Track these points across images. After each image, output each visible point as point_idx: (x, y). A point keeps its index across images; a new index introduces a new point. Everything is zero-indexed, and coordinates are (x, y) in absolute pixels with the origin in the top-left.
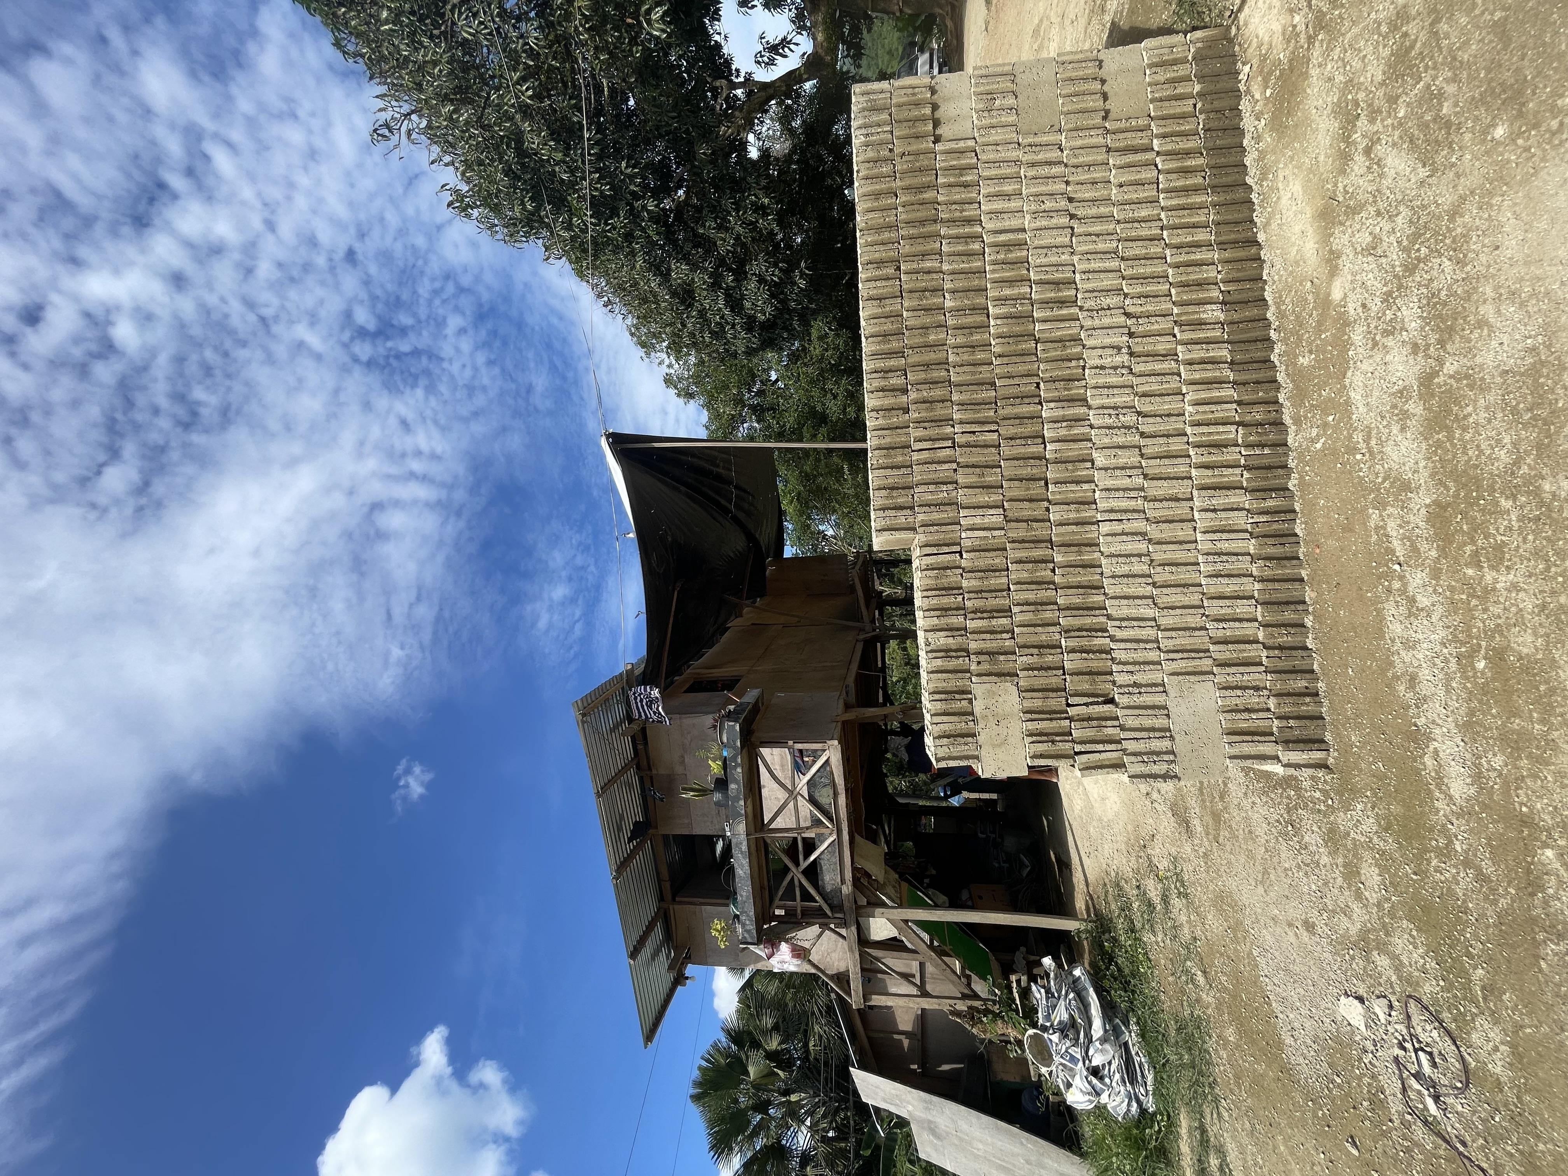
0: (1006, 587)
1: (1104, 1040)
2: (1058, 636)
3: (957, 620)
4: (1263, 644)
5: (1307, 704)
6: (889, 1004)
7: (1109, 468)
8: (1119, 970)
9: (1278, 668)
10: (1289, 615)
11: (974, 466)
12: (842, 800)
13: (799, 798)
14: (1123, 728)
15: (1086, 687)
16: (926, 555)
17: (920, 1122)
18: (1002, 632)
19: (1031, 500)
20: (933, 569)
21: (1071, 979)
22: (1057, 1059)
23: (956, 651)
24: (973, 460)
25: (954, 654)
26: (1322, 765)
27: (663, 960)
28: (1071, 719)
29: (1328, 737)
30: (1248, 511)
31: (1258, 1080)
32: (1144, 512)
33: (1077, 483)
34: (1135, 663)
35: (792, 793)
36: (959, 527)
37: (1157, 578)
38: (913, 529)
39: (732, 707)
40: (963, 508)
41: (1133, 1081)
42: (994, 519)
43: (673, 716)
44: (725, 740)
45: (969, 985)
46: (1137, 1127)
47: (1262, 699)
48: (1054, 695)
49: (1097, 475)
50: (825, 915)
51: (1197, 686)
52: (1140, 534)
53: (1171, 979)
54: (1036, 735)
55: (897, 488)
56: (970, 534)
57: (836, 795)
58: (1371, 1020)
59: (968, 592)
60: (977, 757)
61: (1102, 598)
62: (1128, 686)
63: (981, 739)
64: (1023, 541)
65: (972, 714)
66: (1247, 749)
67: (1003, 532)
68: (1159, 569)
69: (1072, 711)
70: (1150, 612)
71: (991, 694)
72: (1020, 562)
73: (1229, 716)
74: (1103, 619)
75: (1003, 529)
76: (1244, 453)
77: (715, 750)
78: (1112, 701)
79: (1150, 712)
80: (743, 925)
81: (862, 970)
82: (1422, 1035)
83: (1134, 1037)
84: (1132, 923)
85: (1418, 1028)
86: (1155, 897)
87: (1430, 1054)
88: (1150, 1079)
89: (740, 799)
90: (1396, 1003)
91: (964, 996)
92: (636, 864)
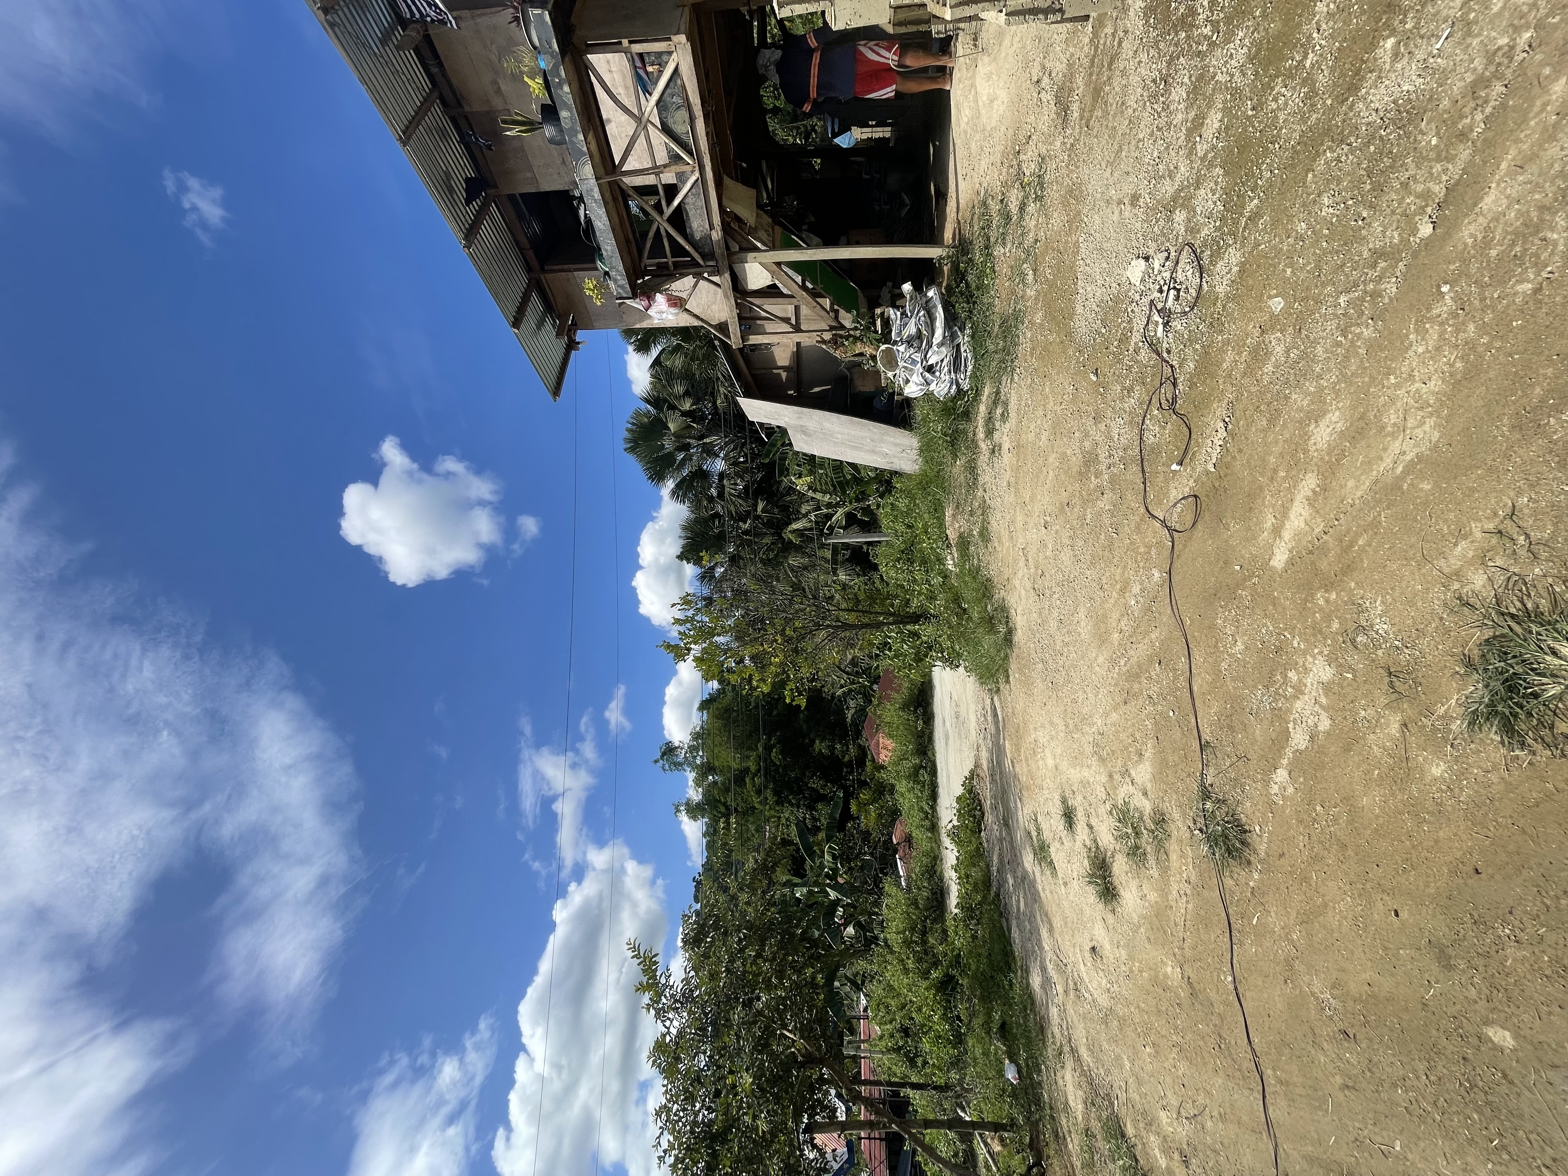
1: (940, 345)
6: (766, 342)
8: (968, 286)
12: (700, 126)
13: (650, 127)
17: (795, 428)
21: (924, 300)
35: (639, 119)
41: (957, 369)
44: (536, 41)
45: (836, 318)
50: (698, 265)
53: (1007, 284)
57: (692, 120)
58: (1147, 275)
77: (528, 60)
80: (615, 281)
81: (740, 318)
82: (1180, 277)
83: (966, 339)
84: (989, 240)
85: (1180, 271)
86: (1014, 208)
87: (1178, 290)
88: (970, 368)
89: (577, 132)
90: (1173, 254)
91: (832, 328)
92: (486, 229)
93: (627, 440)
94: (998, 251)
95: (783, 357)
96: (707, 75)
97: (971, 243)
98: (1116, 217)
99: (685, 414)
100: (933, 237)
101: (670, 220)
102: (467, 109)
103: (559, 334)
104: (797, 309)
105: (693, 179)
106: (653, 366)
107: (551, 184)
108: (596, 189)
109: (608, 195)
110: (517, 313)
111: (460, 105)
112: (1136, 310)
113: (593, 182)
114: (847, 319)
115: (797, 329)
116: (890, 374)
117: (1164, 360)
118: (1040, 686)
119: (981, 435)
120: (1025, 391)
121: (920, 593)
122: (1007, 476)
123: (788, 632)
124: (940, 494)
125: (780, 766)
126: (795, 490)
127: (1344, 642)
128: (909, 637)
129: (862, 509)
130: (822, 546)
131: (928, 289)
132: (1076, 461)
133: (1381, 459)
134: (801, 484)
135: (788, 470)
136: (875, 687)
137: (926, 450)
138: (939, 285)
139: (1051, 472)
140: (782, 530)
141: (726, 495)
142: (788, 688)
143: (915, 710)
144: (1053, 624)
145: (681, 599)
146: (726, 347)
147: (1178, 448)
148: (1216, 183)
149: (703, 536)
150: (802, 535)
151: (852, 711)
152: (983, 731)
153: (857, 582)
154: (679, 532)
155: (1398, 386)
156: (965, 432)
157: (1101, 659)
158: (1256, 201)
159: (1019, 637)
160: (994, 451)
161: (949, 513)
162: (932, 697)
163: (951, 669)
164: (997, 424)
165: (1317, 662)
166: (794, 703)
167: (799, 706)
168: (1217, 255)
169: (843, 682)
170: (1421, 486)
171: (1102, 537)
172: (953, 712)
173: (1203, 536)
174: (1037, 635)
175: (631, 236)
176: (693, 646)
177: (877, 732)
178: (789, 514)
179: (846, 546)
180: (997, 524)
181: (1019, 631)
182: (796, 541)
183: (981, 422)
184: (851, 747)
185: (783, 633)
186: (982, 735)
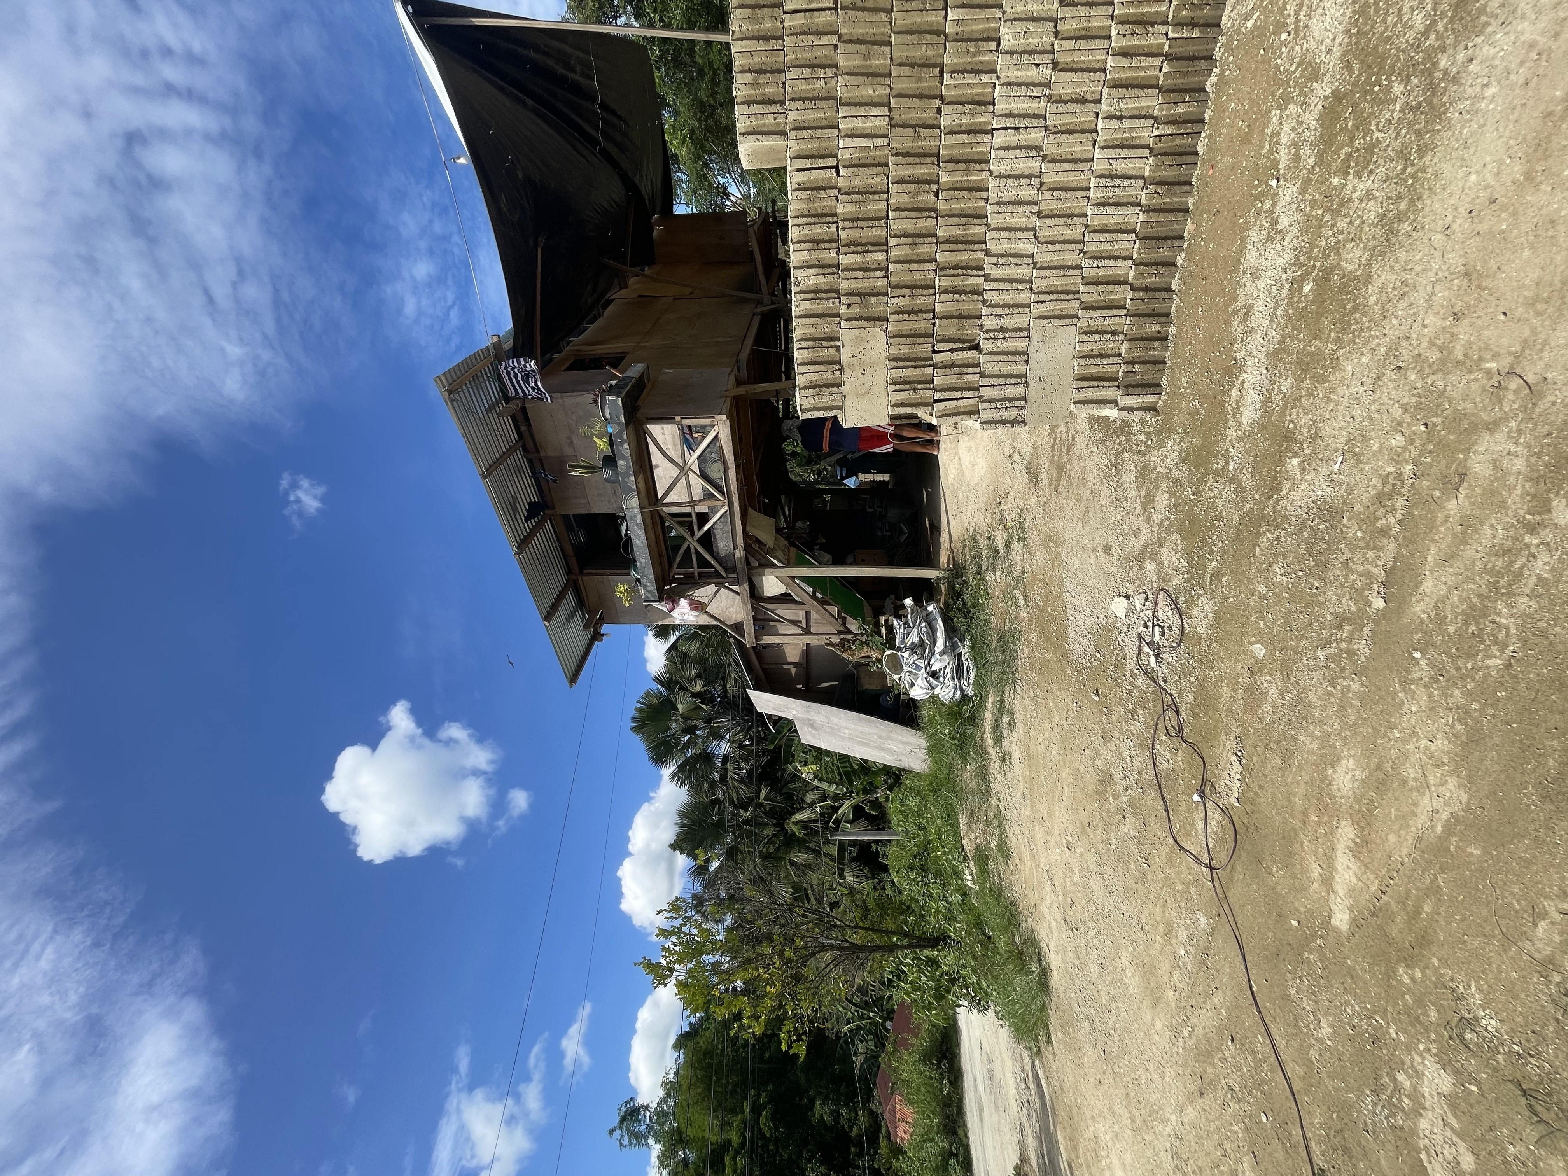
0: (884, 214)
1: (942, 653)
2: (932, 275)
3: (828, 255)
4: (1131, 285)
5: (1155, 349)
6: (778, 642)
7: (1016, 52)
8: (964, 603)
9: (1139, 312)
10: (1164, 253)
11: (859, 41)
12: (732, 474)
13: (690, 474)
14: (982, 375)
15: (953, 332)
16: (799, 170)
17: (803, 721)
18: (876, 270)
19: (921, 97)
20: (805, 189)
21: (925, 613)
22: (906, 668)
23: (826, 292)
24: (860, 31)
25: (823, 295)
26: (1152, 408)
27: (578, 622)
28: (935, 366)
29: (1164, 382)
30: (1156, 119)
31: (1045, 664)
32: (1045, 118)
33: (977, 72)
34: (1004, 306)
35: (683, 469)
36: (836, 132)
37: (1044, 207)
38: (784, 134)
39: (614, 382)
40: (842, 104)
41: (960, 676)
42: (878, 122)
43: (554, 395)
44: (608, 416)
45: (844, 624)
46: (958, 706)
47: (1117, 344)
48: (922, 340)
49: (1002, 61)
50: (721, 576)
51: (1060, 331)
52: (1036, 147)
53: (1000, 605)
54: (899, 383)
55: (765, 72)
56: (849, 142)
57: (726, 470)
58: (1131, 611)
59: (843, 220)
60: (841, 408)
61: (983, 229)
62: (995, 330)
63: (846, 389)
64: (908, 155)
65: (839, 362)
66: (1092, 394)
67: (886, 141)
68: (1047, 195)
69: (937, 358)
70: (1028, 247)
71: (859, 340)
72: (901, 181)
73: (1082, 361)
74: (981, 255)
75: (886, 136)
76: (1170, 35)
77: (598, 426)
78: (976, 347)
79: (1011, 358)
80: (645, 587)
81: (755, 619)
82: (1162, 616)
83: (967, 649)
84: (980, 567)
85: (1160, 611)
86: (1000, 544)
87: (1163, 628)
88: (973, 675)
89: (630, 475)
90: (1151, 596)
91: (840, 633)
92: (538, 541)
93: (634, 720)
94: (990, 577)
95: (793, 655)
96: (741, 439)
97: (964, 568)
98: (1093, 561)
99: (694, 695)
100: (930, 562)
101: (699, 541)
102: (543, 454)
103: (586, 627)
104: (808, 614)
105: (723, 511)
106: (669, 650)
107: (600, 507)
108: (639, 516)
109: (649, 521)
110: (551, 608)
111: (538, 452)
112: (1126, 639)
113: (637, 510)
114: (854, 626)
115: (807, 632)
116: (896, 677)
117: (1161, 688)
118: (1090, 1055)
119: (989, 742)
120: (1028, 703)
121: (938, 911)
122: (1021, 786)
123: (789, 954)
124: (953, 800)
125: (770, 1139)
126: (800, 778)
127: (1451, 1038)
128: (927, 965)
129: (870, 801)
130: (827, 842)
131: (928, 604)
132: (1091, 780)
133: (1414, 814)
134: (807, 772)
135: (793, 756)
136: (889, 1024)
137: (934, 750)
138: (938, 602)
139: (1066, 788)
140: (785, 820)
141: (729, 779)
142: (784, 1029)
143: (939, 1063)
144: (1095, 969)
145: (670, 904)
146: (740, 645)
147: (1194, 778)
148: (1177, 545)
149: (700, 824)
150: (806, 828)
151: (862, 1058)
152: (1026, 1105)
153: (866, 886)
154: (674, 818)
155: (1405, 741)
156: (973, 737)
157: (1159, 1025)
158: (1215, 563)
159: (1056, 980)
160: (1004, 759)
161: (963, 821)
162: (958, 1045)
163: (979, 1011)
164: (1005, 732)
165: (1426, 1062)
166: (791, 1052)
167: (796, 1056)
168: (1191, 601)
169: (850, 1015)
170: (1469, 850)
171: (1132, 866)
172: (985, 1070)
173: (1245, 878)
174: (1077, 981)
175: (664, 552)
176: (676, 966)
177: (892, 1093)
178: (794, 803)
179: (854, 843)
180: (1016, 839)
181: (1055, 973)
182: (799, 833)
183: (988, 729)
184: (860, 1113)
185: (781, 953)
186: (1025, 1111)
